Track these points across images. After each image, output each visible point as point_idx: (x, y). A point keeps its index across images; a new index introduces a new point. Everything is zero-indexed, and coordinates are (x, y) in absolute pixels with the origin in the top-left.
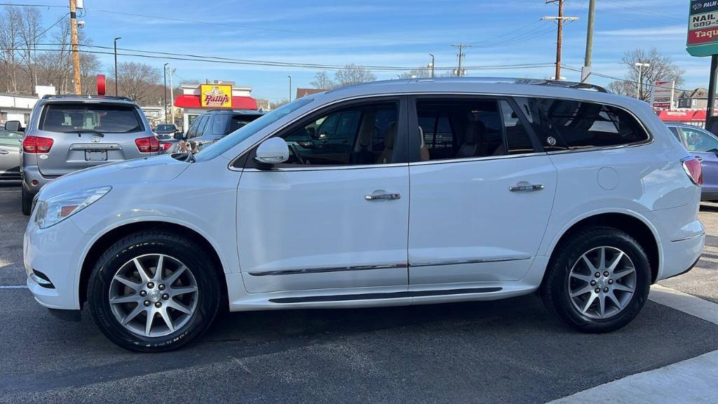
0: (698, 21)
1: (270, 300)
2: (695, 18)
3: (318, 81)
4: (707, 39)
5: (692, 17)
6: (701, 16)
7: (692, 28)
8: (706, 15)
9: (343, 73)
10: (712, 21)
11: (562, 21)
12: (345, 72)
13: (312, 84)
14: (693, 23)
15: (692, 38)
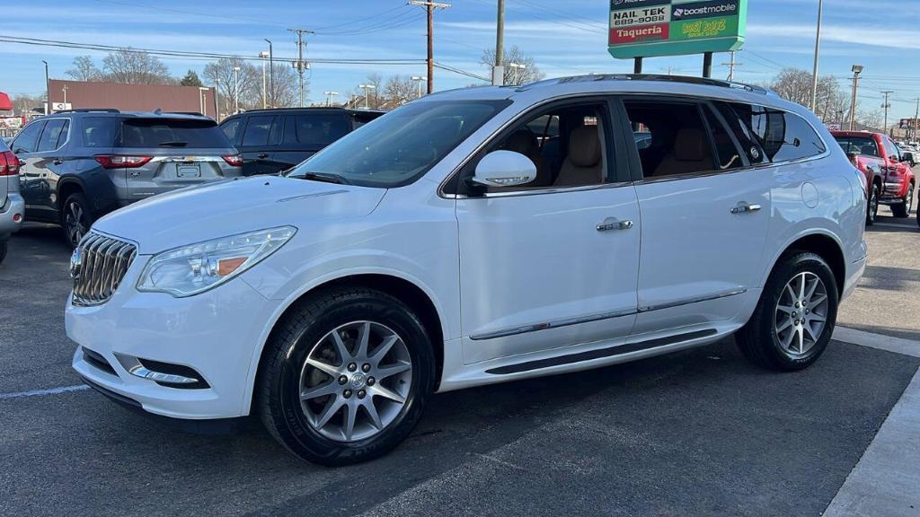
0: (619, 17)
1: (486, 372)
2: (615, 15)
3: (78, 70)
4: (629, 39)
5: (613, 13)
6: (622, 12)
7: (614, 26)
8: (628, 12)
9: (116, 59)
10: (634, 19)
11: (431, 8)
12: (119, 59)
13: (69, 73)
14: (613, 21)
15: (614, 38)
